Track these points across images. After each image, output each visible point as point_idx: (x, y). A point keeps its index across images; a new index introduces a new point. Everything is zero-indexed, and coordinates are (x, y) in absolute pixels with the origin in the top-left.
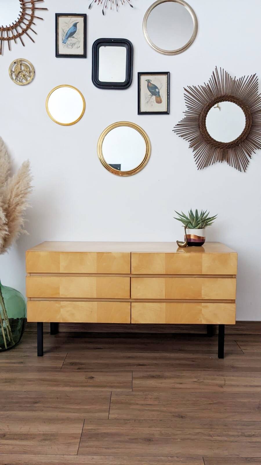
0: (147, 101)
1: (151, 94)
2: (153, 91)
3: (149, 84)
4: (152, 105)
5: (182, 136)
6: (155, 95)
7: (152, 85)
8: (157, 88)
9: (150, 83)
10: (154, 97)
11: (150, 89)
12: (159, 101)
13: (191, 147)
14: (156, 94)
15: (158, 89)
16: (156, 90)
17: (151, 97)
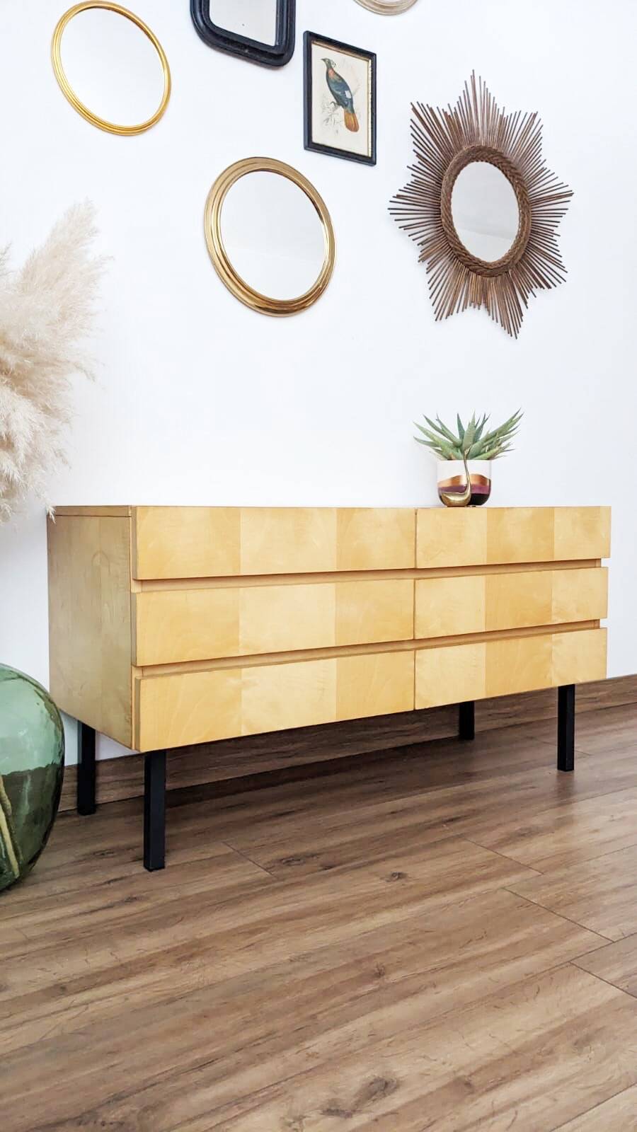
0: (325, 118)
1: (335, 102)
2: (339, 93)
3: (330, 71)
4: (337, 132)
5: (406, 228)
6: (345, 106)
7: (336, 78)
8: (348, 88)
9: (333, 70)
10: (341, 110)
11: (332, 86)
12: (353, 126)
13: (422, 259)
14: (346, 103)
15: (350, 92)
16: (344, 93)
17: (336, 108)
